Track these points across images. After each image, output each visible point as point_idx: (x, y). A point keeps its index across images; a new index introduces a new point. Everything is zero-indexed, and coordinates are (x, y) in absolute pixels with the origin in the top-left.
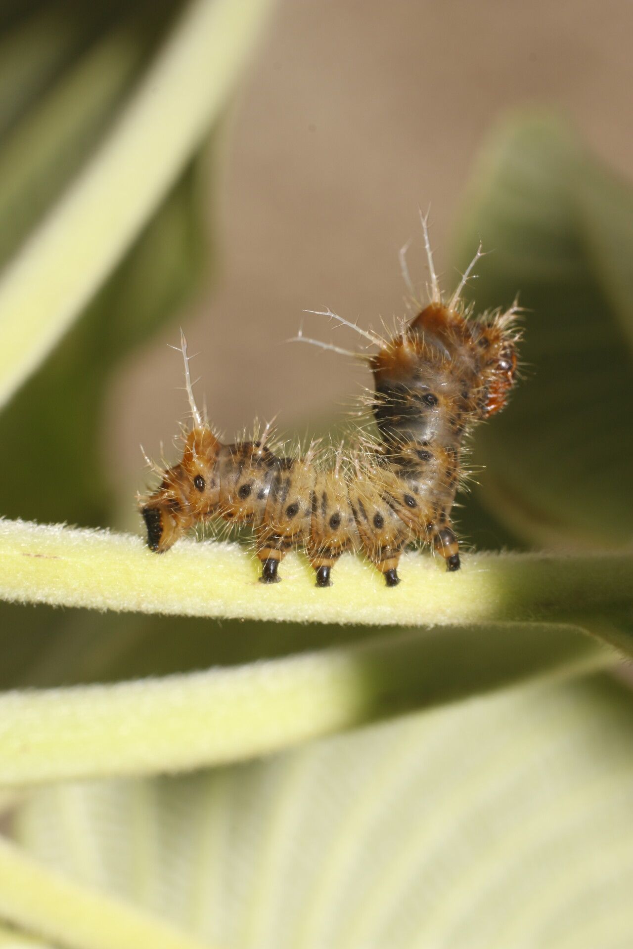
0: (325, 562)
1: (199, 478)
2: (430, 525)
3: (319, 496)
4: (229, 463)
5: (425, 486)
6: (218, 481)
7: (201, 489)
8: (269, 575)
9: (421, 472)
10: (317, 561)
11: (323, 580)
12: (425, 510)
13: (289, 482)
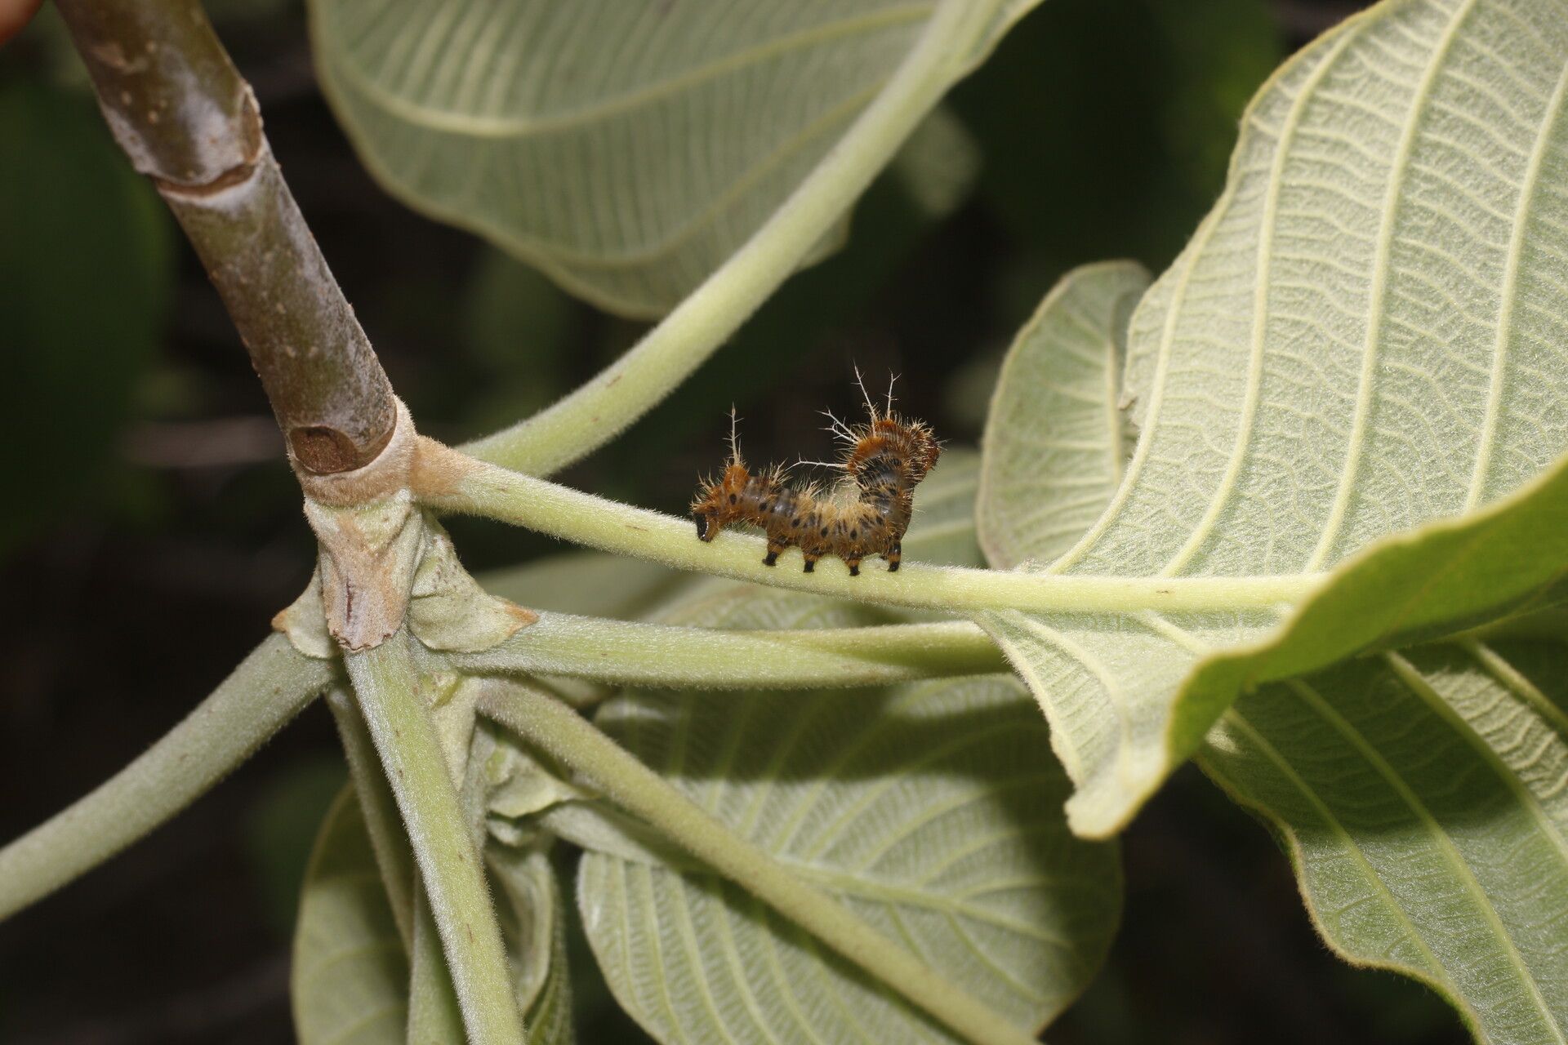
0: (811, 557)
1: (733, 496)
2: (888, 539)
6: (744, 498)
7: (733, 502)
8: (769, 560)
10: (808, 556)
11: (808, 569)
12: (887, 527)
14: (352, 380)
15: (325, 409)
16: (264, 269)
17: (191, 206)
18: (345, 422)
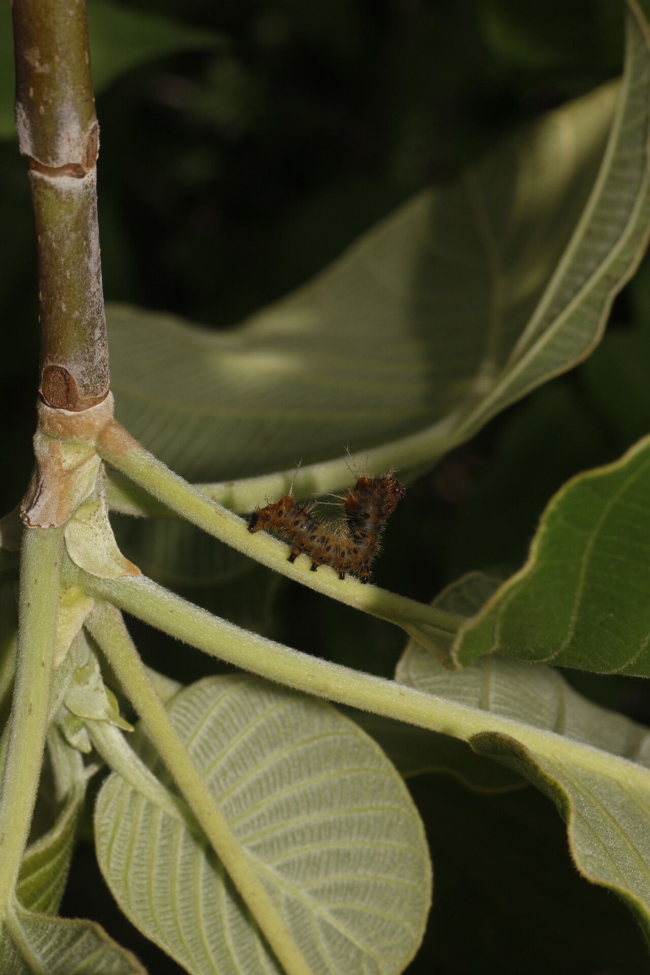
0: (317, 563)
1: (281, 512)
2: (361, 563)
3: (326, 538)
4: (294, 512)
5: (362, 547)
6: (287, 516)
7: (280, 516)
8: (292, 559)
9: (362, 542)
10: (315, 561)
11: (313, 569)
12: (360, 556)
13: (316, 528)
14: (91, 349)
15: (69, 357)
16: (68, 242)
17: (42, 180)
18: (78, 372)
